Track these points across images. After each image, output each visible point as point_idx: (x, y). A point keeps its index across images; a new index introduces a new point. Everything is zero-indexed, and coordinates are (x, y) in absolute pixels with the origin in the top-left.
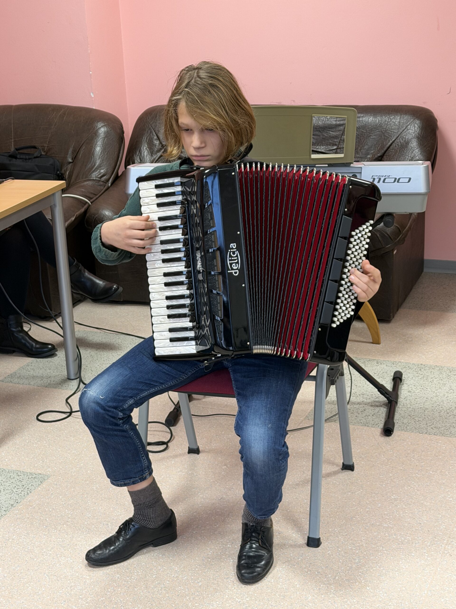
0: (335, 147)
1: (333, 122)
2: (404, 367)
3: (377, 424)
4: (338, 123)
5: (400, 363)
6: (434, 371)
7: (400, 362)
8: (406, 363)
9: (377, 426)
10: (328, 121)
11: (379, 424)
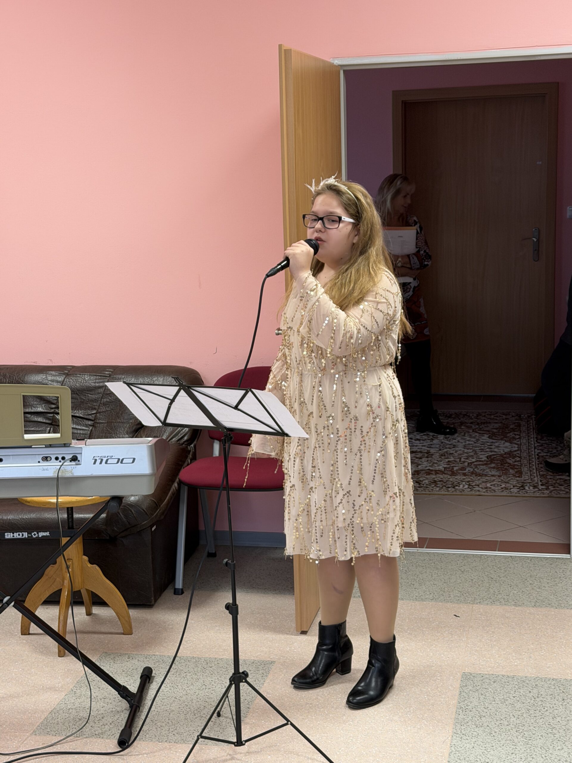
0: (94, 412)
1: (92, 384)
2: (157, 661)
3: (113, 734)
4: (97, 385)
5: (153, 657)
6: (190, 664)
7: (154, 655)
8: (160, 656)
9: (113, 736)
10: (86, 383)
11: (115, 735)
